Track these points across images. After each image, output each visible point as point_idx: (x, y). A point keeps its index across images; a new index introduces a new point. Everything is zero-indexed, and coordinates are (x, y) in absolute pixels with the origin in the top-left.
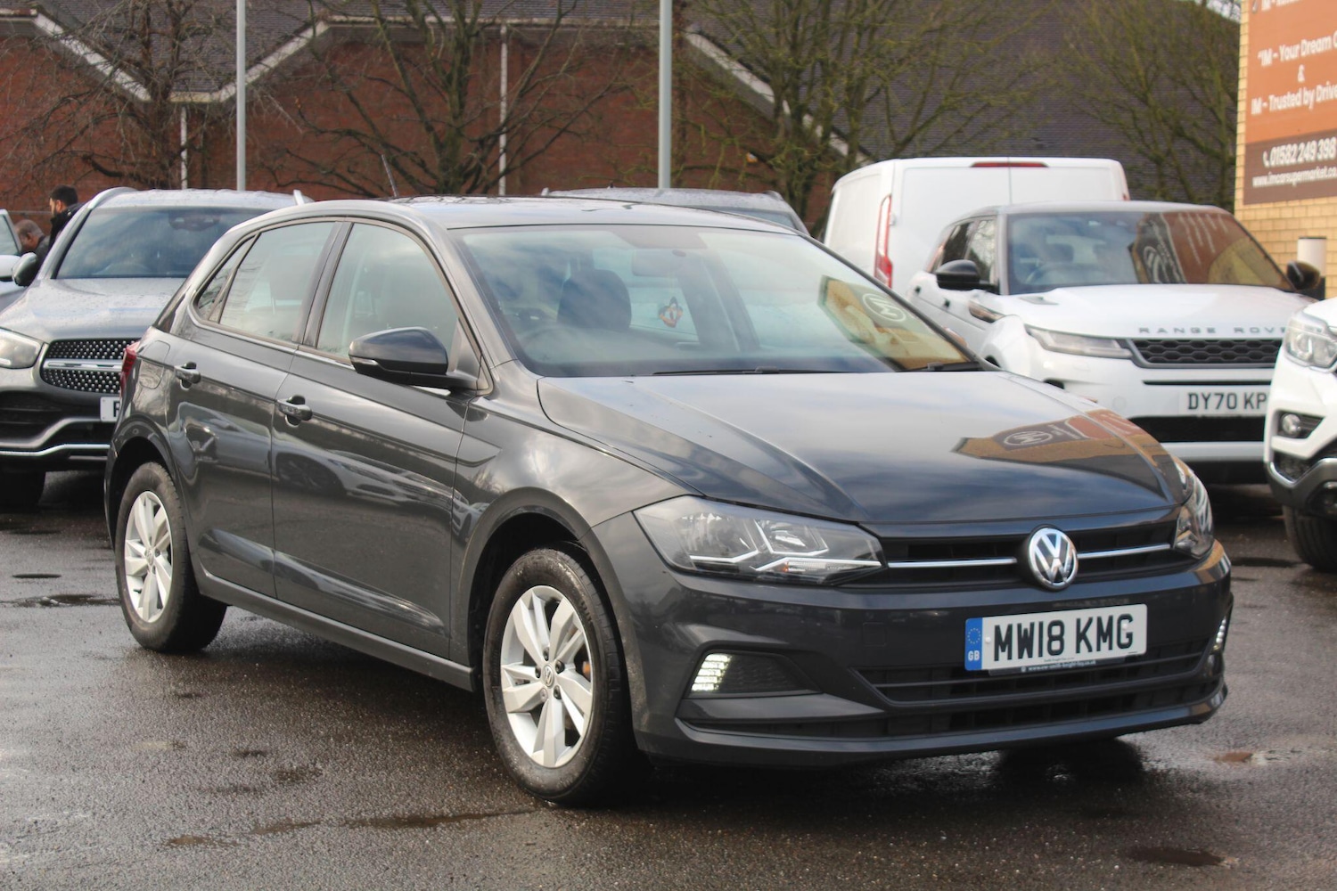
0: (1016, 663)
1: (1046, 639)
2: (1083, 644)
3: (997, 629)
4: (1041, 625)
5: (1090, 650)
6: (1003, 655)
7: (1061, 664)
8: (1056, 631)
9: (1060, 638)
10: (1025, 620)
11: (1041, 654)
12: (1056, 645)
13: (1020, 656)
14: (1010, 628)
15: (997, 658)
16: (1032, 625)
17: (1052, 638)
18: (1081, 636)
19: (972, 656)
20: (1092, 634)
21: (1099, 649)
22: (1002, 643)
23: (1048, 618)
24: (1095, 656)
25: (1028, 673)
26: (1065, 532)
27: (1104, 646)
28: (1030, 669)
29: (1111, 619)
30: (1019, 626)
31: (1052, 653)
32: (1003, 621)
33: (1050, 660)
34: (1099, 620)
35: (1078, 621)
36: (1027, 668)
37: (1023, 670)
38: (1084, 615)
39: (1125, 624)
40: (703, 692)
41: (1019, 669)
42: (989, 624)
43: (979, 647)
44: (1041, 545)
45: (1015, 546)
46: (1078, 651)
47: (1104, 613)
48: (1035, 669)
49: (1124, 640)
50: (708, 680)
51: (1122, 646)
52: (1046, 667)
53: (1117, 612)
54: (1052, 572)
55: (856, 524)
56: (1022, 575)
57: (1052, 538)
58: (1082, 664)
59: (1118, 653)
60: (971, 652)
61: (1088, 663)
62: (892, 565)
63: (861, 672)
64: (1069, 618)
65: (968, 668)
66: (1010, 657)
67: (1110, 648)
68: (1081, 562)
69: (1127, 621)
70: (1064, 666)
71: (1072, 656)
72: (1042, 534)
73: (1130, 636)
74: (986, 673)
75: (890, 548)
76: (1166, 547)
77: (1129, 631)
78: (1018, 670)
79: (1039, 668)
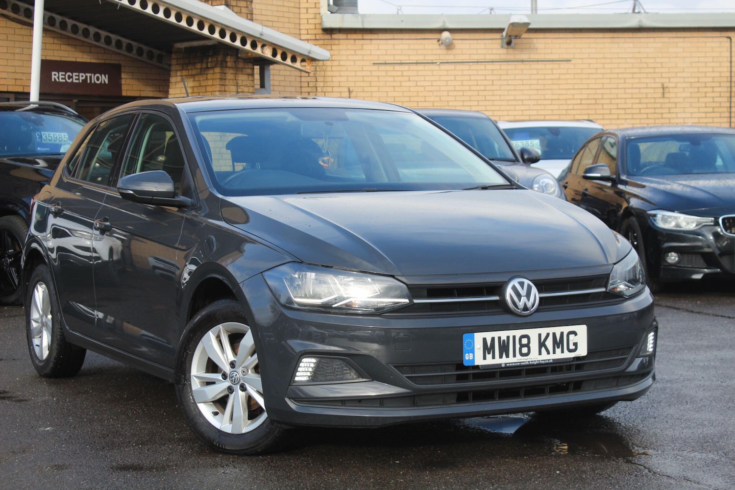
0: (497, 361)
1: (518, 346)
2: (543, 349)
3: (485, 340)
4: (514, 337)
5: (548, 353)
6: (489, 356)
7: (529, 362)
8: (525, 341)
9: (528, 345)
10: (503, 335)
11: (514, 356)
12: (525, 350)
13: (501, 357)
14: (493, 339)
15: (485, 358)
16: (508, 337)
17: (522, 346)
18: (542, 344)
19: (467, 357)
20: (549, 343)
21: (554, 352)
22: (488, 349)
23: (518, 333)
24: (552, 357)
25: (506, 367)
26: (530, 280)
27: (558, 351)
28: (508, 365)
29: (562, 334)
30: (499, 338)
31: (522, 354)
32: (489, 335)
33: (521, 359)
34: (554, 334)
35: (540, 335)
36: (506, 364)
37: (503, 366)
38: (544, 331)
39: (572, 337)
40: (301, 381)
41: (501, 364)
42: (479, 337)
43: (472, 351)
44: (514, 288)
45: (498, 289)
46: (540, 353)
47: (558, 330)
48: (511, 365)
49: (572, 347)
50: (304, 374)
51: (570, 351)
52: (518, 364)
53: (566, 329)
54: (521, 305)
55: (393, 276)
56: (502, 307)
57: (522, 284)
58: (544, 362)
59: (567, 355)
60: (467, 354)
61: (547, 361)
62: (416, 301)
63: (395, 367)
64: (533, 333)
65: (466, 364)
66: (494, 357)
67: (562, 352)
68: (540, 298)
69: (574, 335)
70: (531, 363)
71: (535, 357)
72: (515, 282)
73: (575, 344)
74: (477, 367)
75: (414, 291)
76: (603, 290)
77: (575, 341)
78: (499, 366)
79: (513, 364)
